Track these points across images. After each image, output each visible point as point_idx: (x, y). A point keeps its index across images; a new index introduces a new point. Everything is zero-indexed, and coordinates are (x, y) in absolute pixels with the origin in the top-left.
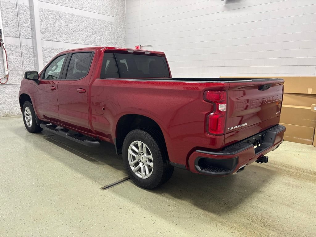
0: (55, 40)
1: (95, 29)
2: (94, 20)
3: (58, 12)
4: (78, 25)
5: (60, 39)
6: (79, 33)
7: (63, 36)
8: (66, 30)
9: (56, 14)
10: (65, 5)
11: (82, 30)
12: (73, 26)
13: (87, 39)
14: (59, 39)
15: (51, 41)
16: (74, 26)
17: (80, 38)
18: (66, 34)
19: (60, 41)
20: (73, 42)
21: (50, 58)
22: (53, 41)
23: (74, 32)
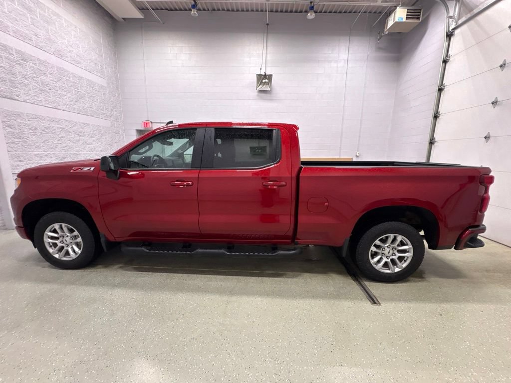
0: (16, 98)
1: (83, 92)
2: (81, 78)
3: (18, 52)
4: (56, 80)
5: (27, 98)
6: (58, 92)
7: (31, 92)
8: (37, 85)
9: (14, 53)
10: (29, 43)
11: (63, 90)
12: (48, 80)
13: (72, 103)
14: (23, 97)
15: (8, 98)
16: (50, 80)
17: (61, 100)
18: (37, 90)
19: (28, 101)
20: (51, 106)
21: (9, 128)
22: (12, 99)
23: (50, 89)
